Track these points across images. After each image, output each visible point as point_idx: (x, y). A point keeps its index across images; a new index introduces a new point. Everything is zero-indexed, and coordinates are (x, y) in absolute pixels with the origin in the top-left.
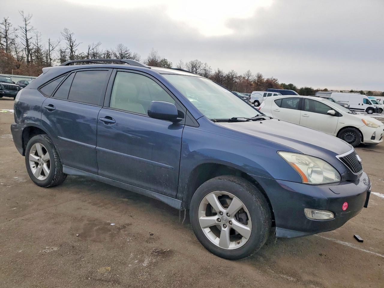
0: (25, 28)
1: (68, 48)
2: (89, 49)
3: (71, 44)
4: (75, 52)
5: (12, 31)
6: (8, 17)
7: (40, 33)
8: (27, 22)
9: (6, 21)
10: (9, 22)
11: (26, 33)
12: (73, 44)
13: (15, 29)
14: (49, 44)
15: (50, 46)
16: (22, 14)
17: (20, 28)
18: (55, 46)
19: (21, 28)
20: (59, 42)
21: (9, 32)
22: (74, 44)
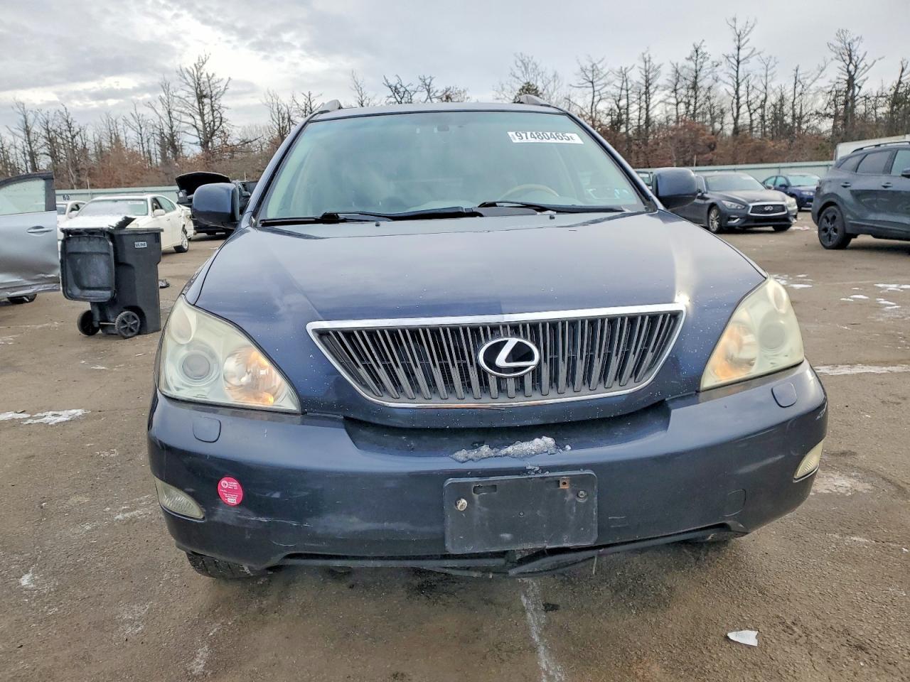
0: (736, 58)
1: (840, 81)
2: (903, 70)
3: (852, 68)
4: (860, 87)
5: (708, 71)
6: (703, 41)
7: (775, 58)
8: (743, 42)
9: (697, 51)
10: (704, 50)
11: (738, 67)
12: (856, 67)
13: (715, 64)
14: (794, 81)
15: (798, 83)
16: (733, 24)
17: (725, 58)
18: (808, 82)
19: (727, 57)
20: (821, 71)
21: (702, 74)
22: (861, 65)
